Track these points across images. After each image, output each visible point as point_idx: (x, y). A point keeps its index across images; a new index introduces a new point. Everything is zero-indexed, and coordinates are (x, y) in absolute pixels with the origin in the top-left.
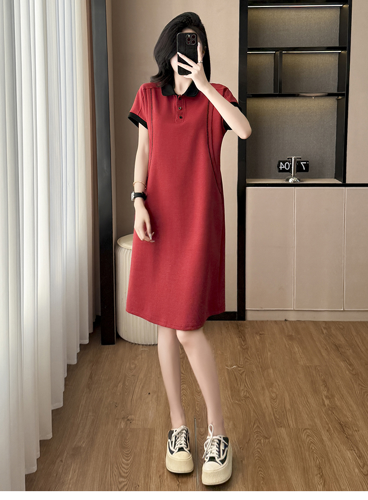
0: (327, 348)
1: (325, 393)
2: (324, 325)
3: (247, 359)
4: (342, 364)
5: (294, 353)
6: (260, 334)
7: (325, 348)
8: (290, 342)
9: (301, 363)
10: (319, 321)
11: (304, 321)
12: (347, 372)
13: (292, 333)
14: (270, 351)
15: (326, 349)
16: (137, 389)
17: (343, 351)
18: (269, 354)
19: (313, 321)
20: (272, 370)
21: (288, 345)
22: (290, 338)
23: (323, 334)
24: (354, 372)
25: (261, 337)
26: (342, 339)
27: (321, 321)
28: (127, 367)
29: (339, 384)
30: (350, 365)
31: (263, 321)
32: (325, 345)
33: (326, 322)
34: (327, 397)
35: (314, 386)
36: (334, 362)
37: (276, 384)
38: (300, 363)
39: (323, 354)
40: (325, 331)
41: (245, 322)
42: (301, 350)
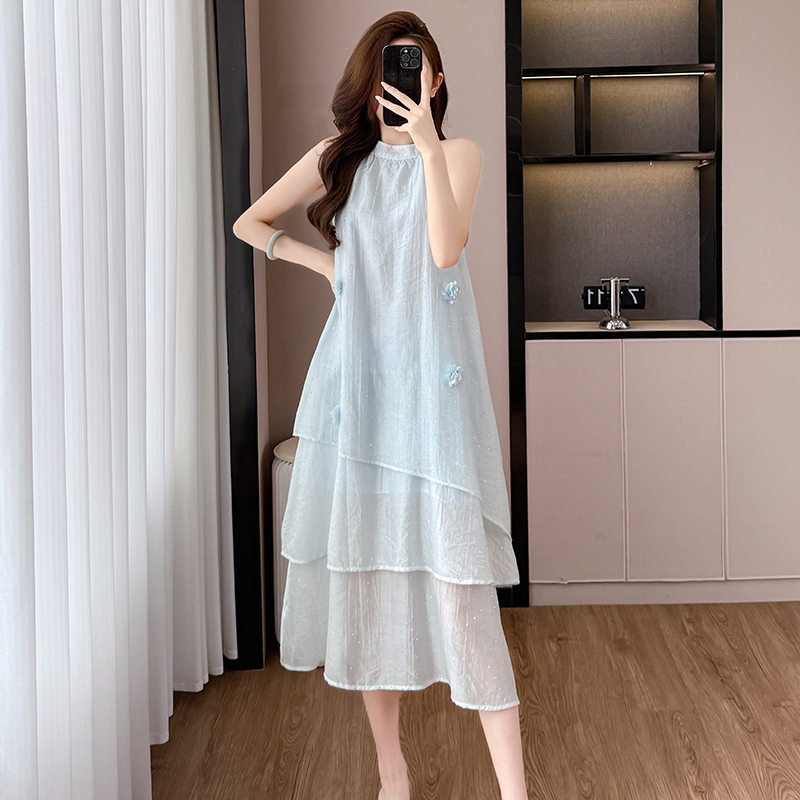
0: (695, 668)
1: (693, 778)
2: (687, 614)
3: (531, 701)
4: (725, 705)
5: (628, 681)
6: (559, 639)
7: (691, 668)
8: (620, 657)
9: (643, 706)
10: (677, 605)
11: (647, 606)
12: (737, 726)
13: (624, 634)
14: (577, 680)
15: (692, 672)
16: (302, 776)
17: (727, 673)
18: (576, 686)
19: (666, 606)
20: (581, 725)
21: (616, 663)
22: (621, 646)
23: (686, 633)
24: (750, 726)
25: (560, 646)
26: (725, 646)
27: (682, 605)
28: (284, 722)
29: (721, 756)
30: (742, 709)
31: (564, 608)
32: (692, 662)
33: (690, 607)
34: (697, 790)
35: (670, 761)
36: (708, 702)
37: (592, 760)
38: (640, 705)
39: (686, 684)
40: (689, 628)
41: (528, 609)
42: (642, 675)
